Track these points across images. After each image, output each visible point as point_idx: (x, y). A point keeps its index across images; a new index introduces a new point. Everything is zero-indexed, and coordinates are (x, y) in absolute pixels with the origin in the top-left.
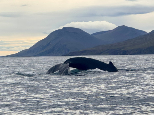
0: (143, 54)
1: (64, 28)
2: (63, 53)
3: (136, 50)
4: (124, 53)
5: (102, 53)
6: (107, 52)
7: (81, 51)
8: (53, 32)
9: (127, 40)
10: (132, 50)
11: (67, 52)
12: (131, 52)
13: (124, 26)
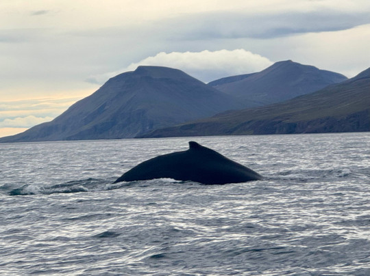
0: (337, 132)
1: (140, 69)
2: (139, 131)
3: (321, 123)
4: (292, 129)
5: (235, 129)
6: (248, 126)
7: (183, 126)
8: (111, 80)
9: (298, 97)
10: (309, 123)
11: (148, 128)
12: (309, 127)
13: (289, 61)
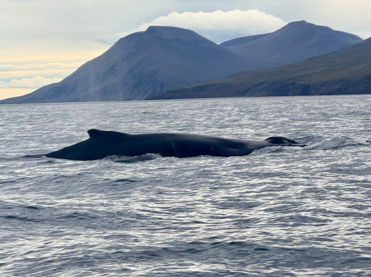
0: (352, 94)
1: (152, 29)
2: (150, 93)
3: (336, 84)
4: (306, 91)
5: (248, 90)
6: (260, 88)
7: (194, 88)
8: (122, 40)
9: (311, 59)
10: (324, 84)
11: (159, 89)
12: (323, 88)
13: (303, 21)
